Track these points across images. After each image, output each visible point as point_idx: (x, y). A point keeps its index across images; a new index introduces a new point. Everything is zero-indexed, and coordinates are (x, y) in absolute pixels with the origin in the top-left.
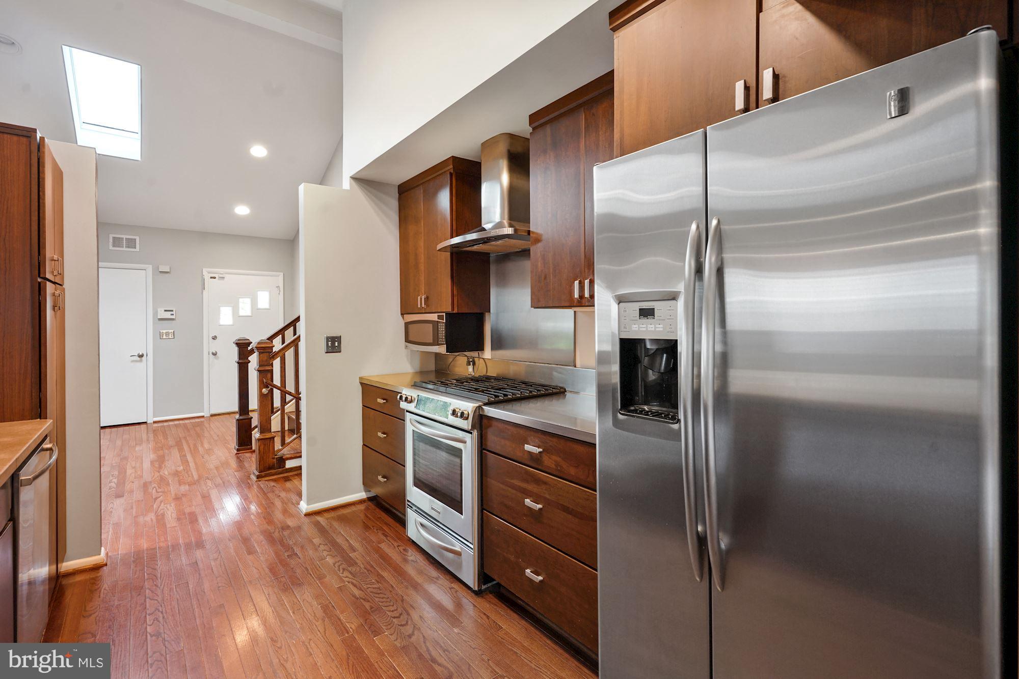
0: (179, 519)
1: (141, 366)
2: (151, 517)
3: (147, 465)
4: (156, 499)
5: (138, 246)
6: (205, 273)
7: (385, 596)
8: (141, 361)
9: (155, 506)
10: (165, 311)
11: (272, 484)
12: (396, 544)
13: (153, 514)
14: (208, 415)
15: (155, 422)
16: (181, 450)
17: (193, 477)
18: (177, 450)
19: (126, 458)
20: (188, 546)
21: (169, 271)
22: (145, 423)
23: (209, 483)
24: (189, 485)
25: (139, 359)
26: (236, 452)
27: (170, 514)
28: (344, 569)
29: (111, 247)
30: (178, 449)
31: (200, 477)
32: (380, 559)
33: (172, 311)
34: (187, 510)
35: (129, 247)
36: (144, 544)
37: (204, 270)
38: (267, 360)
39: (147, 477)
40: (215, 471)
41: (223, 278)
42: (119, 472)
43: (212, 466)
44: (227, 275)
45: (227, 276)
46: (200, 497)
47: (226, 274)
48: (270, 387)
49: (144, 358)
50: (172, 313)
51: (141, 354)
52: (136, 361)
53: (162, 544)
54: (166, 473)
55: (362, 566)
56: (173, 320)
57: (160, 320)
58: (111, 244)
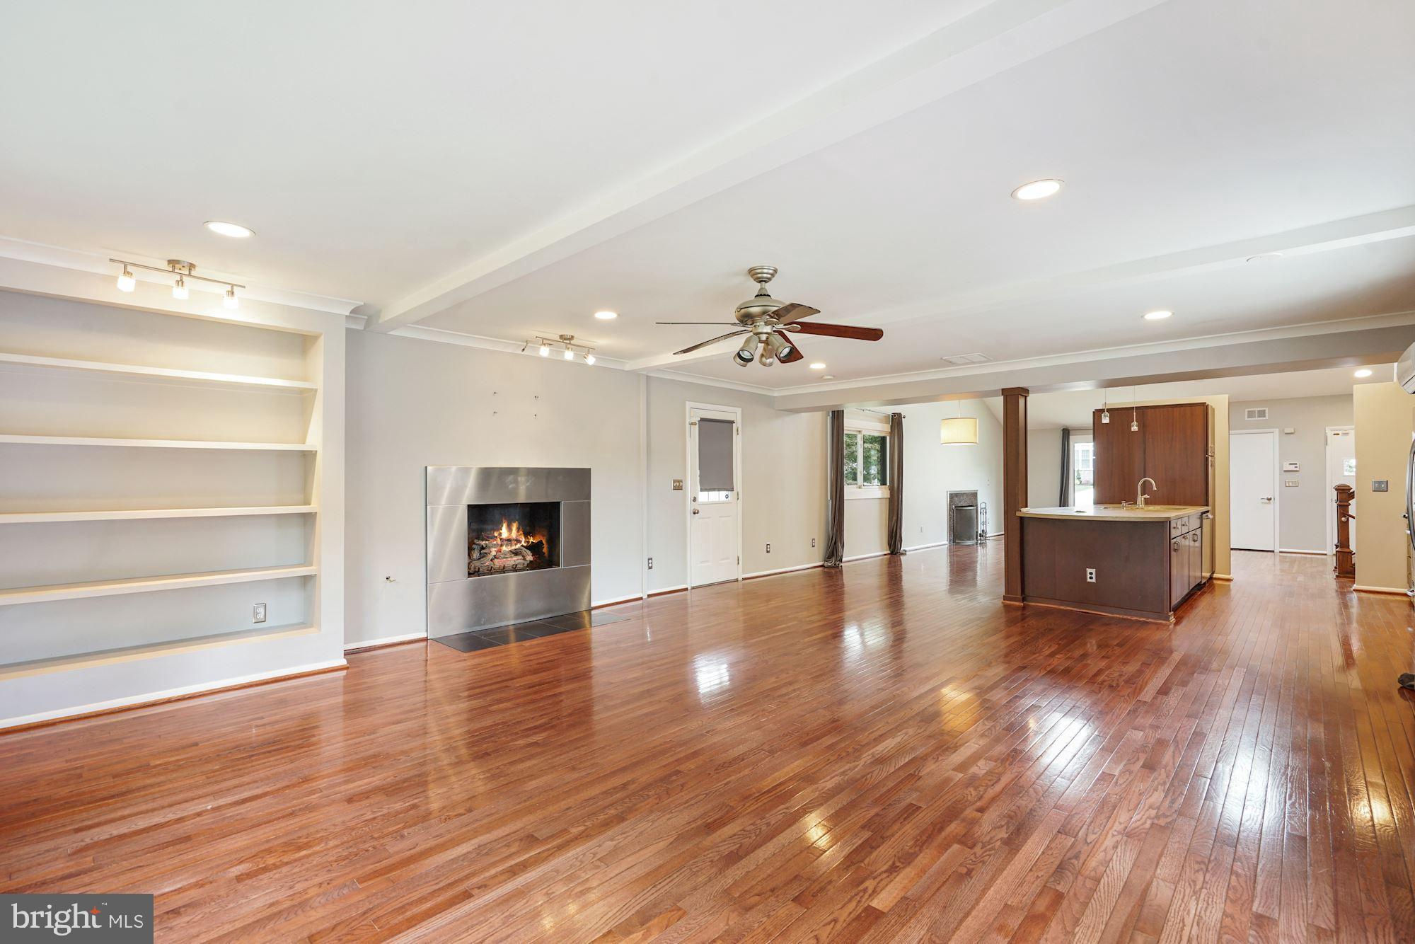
1: (1270, 507)
5: (1267, 415)
6: (1328, 430)
8: (1270, 503)
14: (1331, 554)
15: (1280, 552)
21: (1294, 432)
22: (1273, 551)
25: (1267, 501)
29: (1246, 419)
33: (1296, 464)
35: (1259, 417)
38: (1346, 498)
41: (1345, 433)
44: (1351, 431)
45: (1348, 431)
48: (1348, 517)
49: (1272, 501)
50: (1295, 466)
51: (1269, 498)
52: (1265, 503)
56: (1296, 471)
57: (1285, 471)
58: (1246, 416)
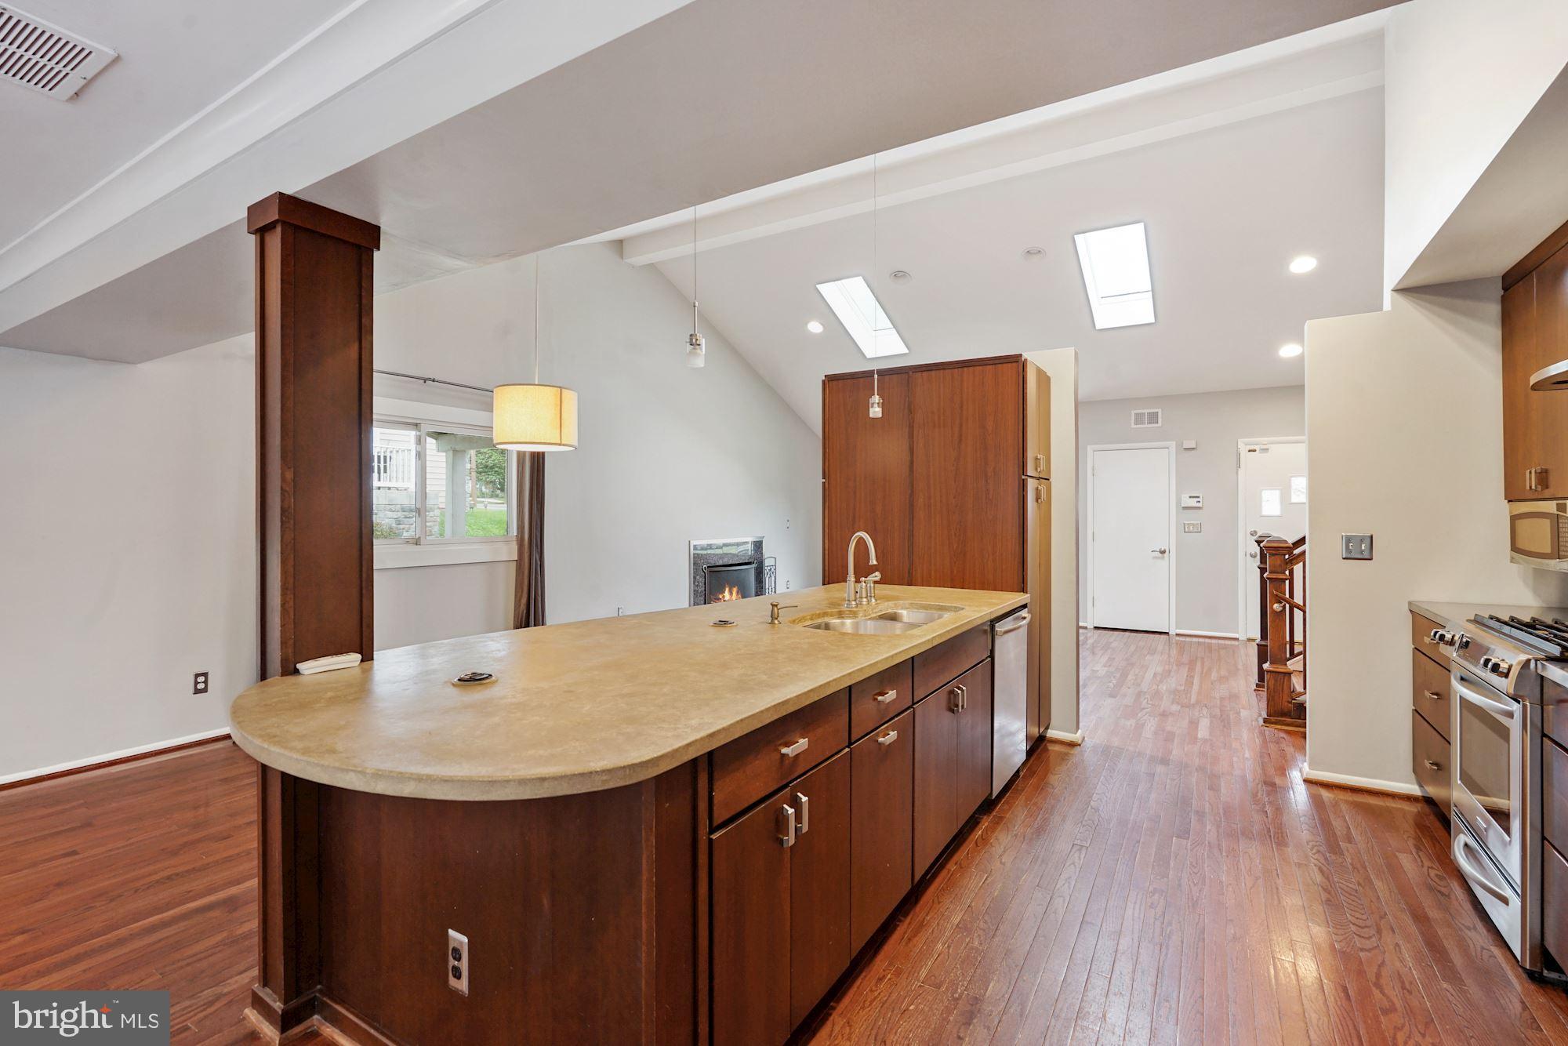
0: (1155, 733)
1: (1163, 564)
2: (1130, 723)
3: (1149, 675)
4: (1144, 709)
5: (1160, 420)
6: (1241, 445)
7: (1359, 901)
8: (1163, 558)
9: (1139, 715)
10: (1190, 497)
11: (1282, 735)
12: (1427, 863)
13: (1135, 721)
14: (1245, 638)
15: (1177, 635)
16: (1191, 669)
17: (1190, 700)
18: (1187, 669)
19: (1132, 665)
20: (1152, 759)
21: (1194, 446)
22: (1167, 633)
23: (1205, 711)
24: (1182, 707)
25: (1160, 555)
26: (1255, 687)
27: (1150, 725)
28: (1319, 851)
29: (1133, 426)
30: (1189, 668)
31: (1198, 702)
32: (1384, 867)
33: (1199, 497)
34: (1169, 728)
35: (1150, 423)
36: (1116, 742)
37: (1239, 443)
38: (1280, 565)
39: (1144, 687)
40: (1218, 702)
41: (1267, 449)
42: (1121, 675)
43: (1217, 696)
44: (1272, 445)
45: (1272, 447)
46: (1187, 721)
47: (1272, 443)
48: (1284, 603)
49: (1166, 555)
50: (1198, 499)
51: (1163, 549)
52: (1157, 558)
53: (1131, 749)
54: (1164, 688)
55: (1349, 860)
56: (1199, 508)
57: (1185, 508)
58: (1133, 421)
